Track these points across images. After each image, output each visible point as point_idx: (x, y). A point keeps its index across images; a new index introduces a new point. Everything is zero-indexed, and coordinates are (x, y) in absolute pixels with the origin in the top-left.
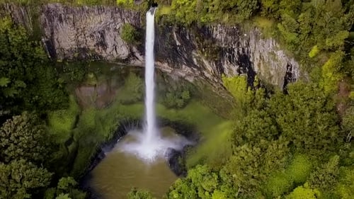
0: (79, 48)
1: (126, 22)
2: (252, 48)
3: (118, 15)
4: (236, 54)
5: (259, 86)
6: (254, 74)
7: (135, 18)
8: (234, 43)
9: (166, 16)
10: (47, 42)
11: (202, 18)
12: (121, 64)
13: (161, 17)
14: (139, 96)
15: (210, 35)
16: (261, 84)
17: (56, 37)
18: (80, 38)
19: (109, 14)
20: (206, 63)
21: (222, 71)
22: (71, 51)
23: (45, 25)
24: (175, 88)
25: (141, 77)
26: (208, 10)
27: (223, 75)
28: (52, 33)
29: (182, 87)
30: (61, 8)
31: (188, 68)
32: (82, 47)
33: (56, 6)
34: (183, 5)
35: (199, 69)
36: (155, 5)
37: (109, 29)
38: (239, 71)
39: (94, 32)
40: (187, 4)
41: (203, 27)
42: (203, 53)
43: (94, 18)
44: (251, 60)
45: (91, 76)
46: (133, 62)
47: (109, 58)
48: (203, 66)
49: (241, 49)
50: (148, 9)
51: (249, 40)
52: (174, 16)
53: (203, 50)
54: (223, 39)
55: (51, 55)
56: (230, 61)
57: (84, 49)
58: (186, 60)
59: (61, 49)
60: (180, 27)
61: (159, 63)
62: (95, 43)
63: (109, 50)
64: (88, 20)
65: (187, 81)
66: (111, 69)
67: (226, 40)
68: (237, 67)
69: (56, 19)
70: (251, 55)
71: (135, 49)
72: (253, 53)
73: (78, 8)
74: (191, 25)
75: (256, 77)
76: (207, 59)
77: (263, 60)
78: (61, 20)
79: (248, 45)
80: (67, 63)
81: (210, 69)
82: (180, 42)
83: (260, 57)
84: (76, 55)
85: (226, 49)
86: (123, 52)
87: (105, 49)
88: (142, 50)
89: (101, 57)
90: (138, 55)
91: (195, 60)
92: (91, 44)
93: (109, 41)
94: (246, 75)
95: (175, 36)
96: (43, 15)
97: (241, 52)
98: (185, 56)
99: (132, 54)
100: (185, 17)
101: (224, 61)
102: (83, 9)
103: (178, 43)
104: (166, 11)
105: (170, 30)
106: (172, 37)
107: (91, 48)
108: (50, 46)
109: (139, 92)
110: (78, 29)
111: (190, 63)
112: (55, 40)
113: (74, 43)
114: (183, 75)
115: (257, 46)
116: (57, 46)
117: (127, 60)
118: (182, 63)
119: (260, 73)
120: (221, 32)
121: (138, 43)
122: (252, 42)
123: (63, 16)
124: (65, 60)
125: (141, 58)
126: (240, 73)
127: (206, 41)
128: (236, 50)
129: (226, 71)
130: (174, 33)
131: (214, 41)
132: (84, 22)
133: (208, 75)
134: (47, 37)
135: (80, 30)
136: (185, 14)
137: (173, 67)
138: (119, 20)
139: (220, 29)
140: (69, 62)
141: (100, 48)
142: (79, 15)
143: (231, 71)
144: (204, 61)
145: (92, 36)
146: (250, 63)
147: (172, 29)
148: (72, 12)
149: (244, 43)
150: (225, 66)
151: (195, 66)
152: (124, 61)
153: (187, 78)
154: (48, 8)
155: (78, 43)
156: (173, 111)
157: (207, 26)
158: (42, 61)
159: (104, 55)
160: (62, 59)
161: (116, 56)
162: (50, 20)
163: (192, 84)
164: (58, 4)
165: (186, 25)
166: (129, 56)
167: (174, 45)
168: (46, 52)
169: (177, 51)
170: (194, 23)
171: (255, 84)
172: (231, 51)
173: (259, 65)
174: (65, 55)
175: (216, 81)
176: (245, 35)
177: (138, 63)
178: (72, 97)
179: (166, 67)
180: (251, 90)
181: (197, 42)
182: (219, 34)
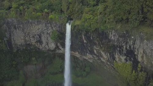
0: (26, 44)
1: (54, 29)
2: (137, 46)
3: (49, 25)
4: (124, 49)
5: (141, 71)
6: (138, 62)
7: (59, 27)
8: (124, 42)
9: (78, 25)
10: (7, 41)
11: (102, 27)
12: (51, 52)
13: (75, 27)
14: (60, 70)
15: (107, 37)
16: (143, 70)
17: (12, 38)
18: (26, 38)
19: (44, 25)
20: (103, 53)
21: (114, 59)
22: (21, 45)
23: (6, 31)
24: (81, 64)
25: (62, 59)
26: (105, 21)
27: (115, 62)
28: (10, 36)
29: (85, 64)
30: (15, 21)
31: (90, 55)
32: (28, 43)
33: (12, 20)
34: (89, 19)
35: (97, 56)
36: (72, 19)
37: (44, 33)
38: (126, 60)
39: (35, 35)
40: (92, 18)
41: (103, 32)
42: (101, 48)
43: (35, 27)
44: (136, 53)
45: (34, 59)
46: (58, 51)
47: (43, 49)
48: (100, 55)
49: (128, 46)
50: (67, 22)
51: (135, 41)
52: (83, 26)
53: (102, 46)
54: (116, 40)
55: (9, 48)
56: (120, 53)
57: (29, 44)
58: (89, 51)
59: (16, 44)
60: (87, 32)
61: (73, 52)
62: (35, 41)
63: (43, 45)
64: (32, 28)
65: (88, 61)
66: (45, 55)
67: (118, 40)
68: (125, 57)
69: (12, 27)
70: (136, 50)
71: (59, 44)
72: (138, 50)
73: (25, 21)
74: (94, 31)
75: (139, 64)
76: (103, 51)
77: (146, 54)
78: (15, 28)
79: (134, 44)
80: (20, 52)
81: (105, 57)
82: (86, 41)
83: (144, 52)
84: (24, 48)
85: (117, 46)
86: (52, 46)
87: (41, 45)
88: (63, 45)
89: (39, 49)
90: (61, 47)
91: (95, 51)
92: (33, 41)
93: (44, 40)
94: (132, 62)
95: (84, 37)
96: (5, 25)
97: (128, 48)
98: (89, 48)
99: (57, 47)
100: (90, 26)
101: (115, 53)
102: (28, 22)
103: (85, 41)
104: (78, 23)
105: (81, 34)
106: (81, 38)
107: (33, 44)
108: (9, 42)
109: (61, 68)
110: (25, 33)
111: (92, 52)
112: (12, 39)
113: (23, 41)
114: (87, 58)
115: (141, 45)
116: (13, 43)
117: (55, 50)
118: (87, 52)
119: (143, 62)
120: (114, 36)
121: (61, 41)
122: (138, 42)
123: (16, 26)
124: (18, 50)
125: (62, 49)
126: (127, 61)
127: (104, 41)
128: (125, 47)
129: (117, 60)
130: (83, 36)
131: (110, 41)
132: (29, 29)
133: (103, 60)
134: (7, 38)
135: (27, 34)
136: (91, 24)
137: (82, 54)
138: (50, 28)
139: (113, 34)
140: (21, 52)
141: (38, 44)
142: (26, 25)
143: (120, 59)
144: (101, 52)
145: (33, 37)
146: (135, 55)
147: (81, 33)
148: (22, 23)
149: (131, 43)
150: (116, 56)
151: (95, 55)
152: (52, 51)
153: (89, 60)
154: (8, 21)
155: (25, 41)
156: (80, 78)
157: (105, 32)
158: (4, 51)
159: (41, 48)
160: (16, 50)
161: (48, 48)
162: (9, 28)
163: (92, 63)
164: (13, 19)
165: (91, 31)
166: (56, 48)
167: (83, 42)
168: (7, 46)
169: (84, 46)
170: (96, 30)
171: (139, 69)
172: (121, 47)
173: (142, 57)
174: (18, 47)
175: (109, 64)
176: (133, 37)
177: (60, 52)
178: (21, 72)
179: (77, 54)
180: (135, 72)
181: (98, 41)
182: (113, 36)
